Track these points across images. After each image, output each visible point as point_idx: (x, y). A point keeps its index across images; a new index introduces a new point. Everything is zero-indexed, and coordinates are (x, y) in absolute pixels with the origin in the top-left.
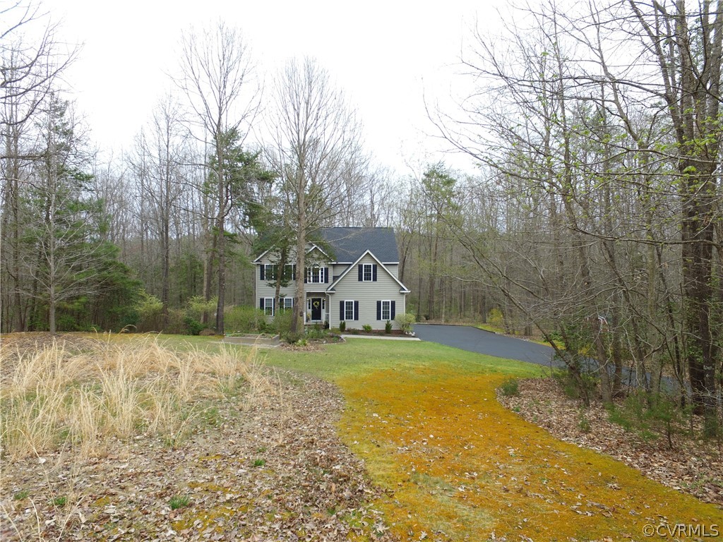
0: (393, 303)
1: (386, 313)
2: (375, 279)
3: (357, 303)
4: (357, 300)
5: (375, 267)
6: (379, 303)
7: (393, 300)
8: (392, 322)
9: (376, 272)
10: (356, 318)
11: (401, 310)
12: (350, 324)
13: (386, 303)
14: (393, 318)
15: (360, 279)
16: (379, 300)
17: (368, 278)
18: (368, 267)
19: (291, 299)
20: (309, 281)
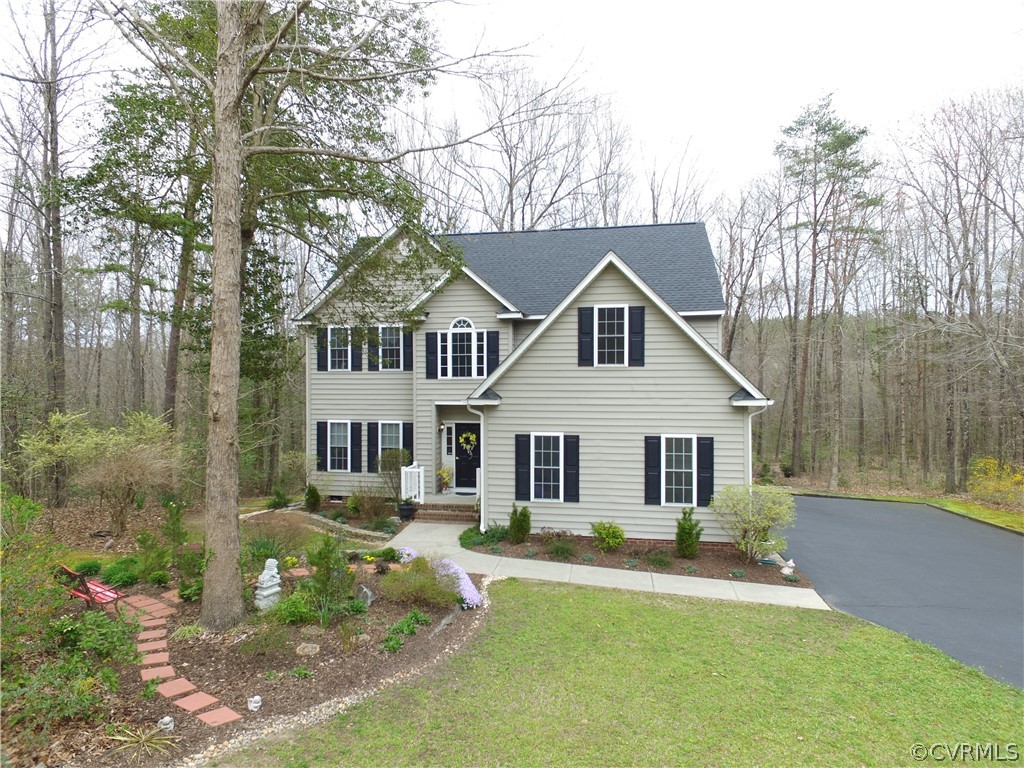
0: (706, 446)
1: (679, 481)
2: (637, 359)
3: (572, 443)
4: (572, 431)
5: (638, 315)
6: (652, 445)
7: (706, 433)
8: (701, 515)
9: (641, 332)
10: (572, 495)
11: (735, 469)
12: (549, 515)
13: (680, 445)
14: (705, 498)
15: (585, 359)
16: (652, 432)
17: (611, 356)
18: (611, 316)
19: (398, 425)
20: (444, 373)
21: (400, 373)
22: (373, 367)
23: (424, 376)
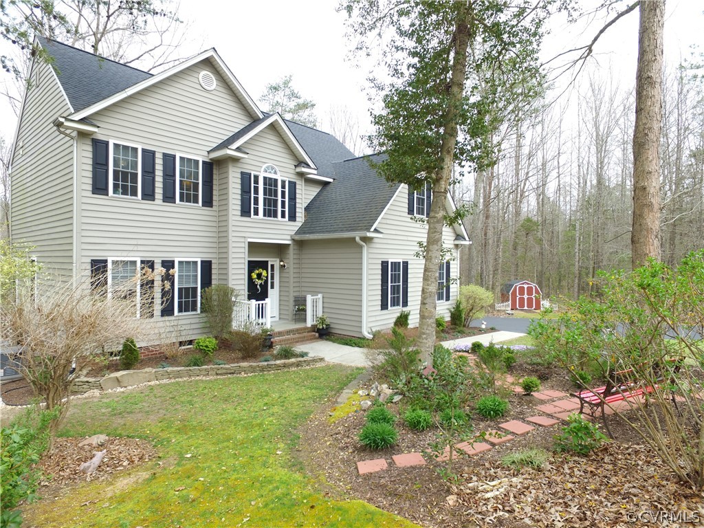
0: (448, 267)
2: (428, 213)
3: (405, 267)
4: (405, 259)
5: (429, 186)
7: (448, 259)
9: (430, 197)
10: (405, 302)
14: (447, 297)
15: (411, 210)
17: (420, 209)
19: (196, 262)
20: (256, 213)
21: (198, 209)
22: (169, 197)
23: (239, 213)
